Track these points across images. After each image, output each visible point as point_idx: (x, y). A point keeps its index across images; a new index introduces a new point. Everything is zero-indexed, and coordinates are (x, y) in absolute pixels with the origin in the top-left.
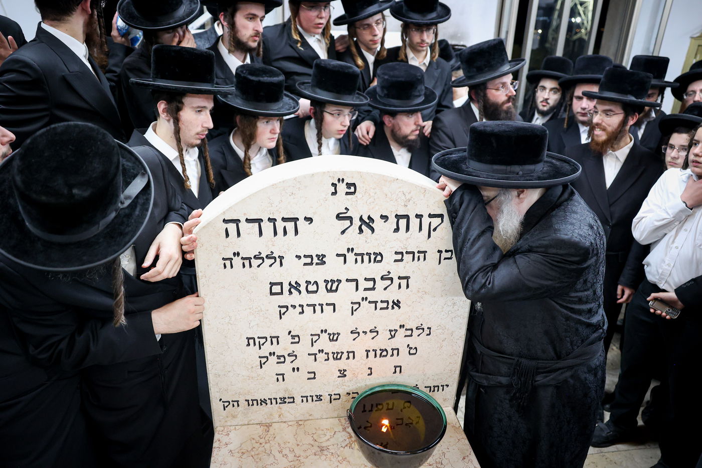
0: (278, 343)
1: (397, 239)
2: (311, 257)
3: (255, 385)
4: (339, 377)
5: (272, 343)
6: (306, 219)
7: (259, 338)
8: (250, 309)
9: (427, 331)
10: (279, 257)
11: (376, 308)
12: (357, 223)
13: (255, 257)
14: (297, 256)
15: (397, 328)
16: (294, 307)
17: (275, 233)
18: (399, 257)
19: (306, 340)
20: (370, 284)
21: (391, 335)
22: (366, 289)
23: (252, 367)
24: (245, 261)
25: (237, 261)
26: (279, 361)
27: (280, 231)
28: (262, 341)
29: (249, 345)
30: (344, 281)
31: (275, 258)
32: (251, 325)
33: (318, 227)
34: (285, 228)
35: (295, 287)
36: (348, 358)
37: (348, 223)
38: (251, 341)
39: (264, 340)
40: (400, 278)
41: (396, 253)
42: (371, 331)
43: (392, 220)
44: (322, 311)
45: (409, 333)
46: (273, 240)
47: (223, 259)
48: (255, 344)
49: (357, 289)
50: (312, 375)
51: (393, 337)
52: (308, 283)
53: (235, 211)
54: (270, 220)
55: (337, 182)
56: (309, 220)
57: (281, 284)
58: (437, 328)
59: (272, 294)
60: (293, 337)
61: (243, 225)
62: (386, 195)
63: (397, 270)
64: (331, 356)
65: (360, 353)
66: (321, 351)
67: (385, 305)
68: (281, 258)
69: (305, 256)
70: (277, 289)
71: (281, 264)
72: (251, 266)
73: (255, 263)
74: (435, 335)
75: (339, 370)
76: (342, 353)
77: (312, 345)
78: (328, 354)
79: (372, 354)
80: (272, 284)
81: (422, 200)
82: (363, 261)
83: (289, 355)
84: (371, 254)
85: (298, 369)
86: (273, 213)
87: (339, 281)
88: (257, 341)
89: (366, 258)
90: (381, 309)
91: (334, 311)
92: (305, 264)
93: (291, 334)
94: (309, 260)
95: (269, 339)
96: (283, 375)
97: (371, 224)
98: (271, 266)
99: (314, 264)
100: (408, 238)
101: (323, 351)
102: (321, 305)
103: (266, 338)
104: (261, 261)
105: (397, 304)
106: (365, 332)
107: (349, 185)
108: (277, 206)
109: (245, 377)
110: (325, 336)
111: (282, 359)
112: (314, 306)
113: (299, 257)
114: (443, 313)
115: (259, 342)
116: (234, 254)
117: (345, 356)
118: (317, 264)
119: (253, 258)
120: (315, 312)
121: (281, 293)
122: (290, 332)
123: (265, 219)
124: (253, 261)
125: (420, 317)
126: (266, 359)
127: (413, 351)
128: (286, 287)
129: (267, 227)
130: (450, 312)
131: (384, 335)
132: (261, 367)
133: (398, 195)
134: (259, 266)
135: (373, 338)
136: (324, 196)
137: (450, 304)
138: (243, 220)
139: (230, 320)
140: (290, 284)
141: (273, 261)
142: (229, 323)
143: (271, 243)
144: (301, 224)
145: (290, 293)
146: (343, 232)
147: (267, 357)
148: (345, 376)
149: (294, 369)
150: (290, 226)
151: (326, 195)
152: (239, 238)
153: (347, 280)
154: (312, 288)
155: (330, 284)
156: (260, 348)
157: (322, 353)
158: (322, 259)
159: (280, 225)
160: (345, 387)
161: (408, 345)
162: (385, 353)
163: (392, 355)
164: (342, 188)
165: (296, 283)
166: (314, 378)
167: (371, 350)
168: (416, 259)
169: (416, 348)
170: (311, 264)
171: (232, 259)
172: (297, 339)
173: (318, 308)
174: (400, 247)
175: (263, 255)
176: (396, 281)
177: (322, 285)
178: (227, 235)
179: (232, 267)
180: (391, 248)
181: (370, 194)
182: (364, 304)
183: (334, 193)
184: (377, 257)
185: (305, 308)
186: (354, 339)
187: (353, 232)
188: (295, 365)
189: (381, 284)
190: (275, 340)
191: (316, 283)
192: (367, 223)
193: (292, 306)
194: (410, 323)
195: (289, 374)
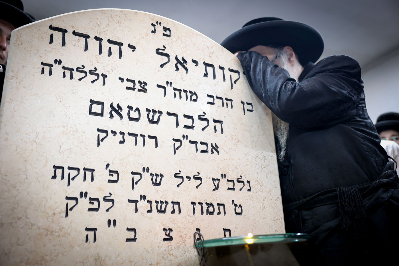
0: (92, 179)
1: (207, 83)
2: (133, 81)
3: (54, 246)
4: (165, 240)
5: (85, 179)
6: (130, 46)
7: (69, 168)
8: (64, 127)
9: (247, 186)
10: (103, 75)
11: (197, 150)
12: (173, 61)
13: (78, 70)
14: (120, 78)
15: (220, 177)
16: (114, 133)
17: (101, 52)
18: (211, 100)
19: (126, 179)
20: (189, 122)
21: (215, 186)
22: (186, 127)
23: (54, 214)
24: (66, 71)
25: (57, 69)
26: (92, 206)
27: (105, 51)
28: (74, 173)
29: (54, 177)
30: (164, 114)
31: (98, 75)
32: (62, 149)
33: (140, 55)
34: (110, 49)
35: (116, 110)
36: (173, 212)
37: (165, 59)
38: (59, 172)
39: (76, 172)
40: (215, 121)
41: (209, 96)
42: (195, 178)
43: (201, 66)
44: (144, 144)
45: (231, 185)
46: (98, 57)
47: (43, 63)
48: (63, 177)
49: (178, 125)
50: (131, 235)
51: (216, 188)
52: (130, 108)
53: (63, 21)
54: (96, 38)
55: (156, 24)
56: (133, 48)
57: (102, 104)
58: (255, 183)
59: (91, 113)
60: (111, 173)
61: (69, 36)
62: (195, 45)
63: (212, 112)
64: (154, 205)
65: (186, 207)
66: (143, 197)
67: (204, 148)
68: (105, 76)
69: (128, 80)
70: (96, 108)
71: (104, 83)
72: (71, 77)
73: (77, 75)
74: (255, 191)
75: (165, 230)
76: (167, 203)
77: (133, 187)
78: (149, 202)
79: (198, 208)
80: (92, 102)
81: (221, 55)
82: (181, 97)
83: (105, 199)
84: (187, 91)
85: (115, 221)
86: (100, 33)
87: (160, 113)
88: (67, 171)
89: (183, 94)
90: (202, 151)
91: (157, 146)
92: (128, 88)
93: (109, 168)
94: (131, 85)
95: (82, 172)
96: (95, 230)
97: (185, 64)
98: (93, 82)
99: (136, 90)
100: (216, 85)
101: (144, 197)
102: (143, 136)
103: (78, 169)
104: (83, 75)
105: (215, 148)
106: (188, 178)
107: (165, 29)
108: (104, 28)
109: (42, 231)
110: (146, 176)
111: (95, 205)
112: (136, 135)
113: (122, 80)
114: (257, 166)
115: (69, 174)
116: (56, 61)
117: (170, 207)
118: (139, 90)
119: (75, 70)
120: (136, 143)
121: (101, 115)
122: (108, 165)
123: (92, 36)
124: (74, 72)
125: (238, 167)
126: (74, 202)
127: (239, 210)
128: (107, 109)
129: (93, 44)
130: (263, 167)
131: (208, 185)
132: (67, 215)
133: (203, 47)
134: (80, 80)
135: (197, 187)
136: (146, 32)
137: (261, 157)
138: (70, 31)
139: (36, 138)
140: (111, 106)
141: (96, 77)
142: (34, 141)
143: (96, 60)
144: (125, 49)
145: (112, 116)
146: (162, 66)
147: (76, 199)
148: (171, 239)
149: (109, 221)
150: (115, 48)
151: (147, 31)
152: (64, 47)
153: (169, 114)
154: (134, 114)
155: (151, 114)
156: (69, 184)
157: (144, 200)
158: (144, 86)
159: (106, 46)
160: (171, 257)
161: (233, 201)
162: (211, 209)
163: (219, 213)
164: (160, 29)
165: (118, 106)
166: (134, 240)
167: (197, 203)
168: (225, 105)
169: (240, 206)
170: (133, 89)
171: (52, 66)
172: (115, 177)
173: (140, 139)
174: (210, 90)
175: (87, 69)
176: (212, 124)
177: (144, 113)
178: (51, 41)
179: (50, 74)
180: (203, 90)
181: (182, 40)
182: (185, 142)
183: (154, 32)
184: (193, 96)
185: (126, 136)
186: (178, 186)
187: (171, 67)
188: (111, 216)
189: (199, 124)
190: (89, 174)
191: (137, 109)
192: (181, 63)
193: (112, 132)
194: (230, 173)
195: (103, 231)
